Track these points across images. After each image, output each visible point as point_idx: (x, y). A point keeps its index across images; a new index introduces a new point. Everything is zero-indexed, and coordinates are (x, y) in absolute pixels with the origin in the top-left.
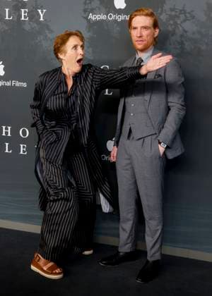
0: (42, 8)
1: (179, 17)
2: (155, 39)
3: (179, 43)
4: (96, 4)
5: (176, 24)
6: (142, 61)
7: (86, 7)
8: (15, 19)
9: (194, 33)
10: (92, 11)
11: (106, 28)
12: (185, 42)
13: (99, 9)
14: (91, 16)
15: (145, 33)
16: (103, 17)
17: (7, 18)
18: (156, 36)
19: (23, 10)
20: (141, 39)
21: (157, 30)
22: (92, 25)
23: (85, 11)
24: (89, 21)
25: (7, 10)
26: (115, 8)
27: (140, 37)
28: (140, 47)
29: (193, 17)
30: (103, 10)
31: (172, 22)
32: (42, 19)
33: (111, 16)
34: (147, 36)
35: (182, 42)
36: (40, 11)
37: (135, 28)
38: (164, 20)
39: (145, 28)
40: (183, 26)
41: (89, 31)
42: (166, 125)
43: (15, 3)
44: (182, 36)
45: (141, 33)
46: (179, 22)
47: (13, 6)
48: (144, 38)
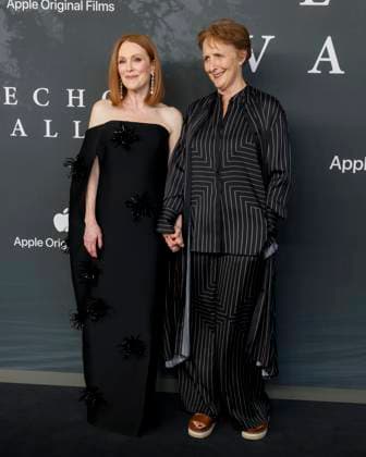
1: (158, 7)
3: (161, 49)
5: (154, 18)
9: (184, 33)
11: (38, 23)
12: (171, 48)
14: (11, 3)
16: (33, 5)
24: (8, 11)
29: (182, 7)
31: (147, 14)
33: (45, 4)
35: (167, 46)
38: (136, 12)
40: (166, 20)
41: (9, 30)
44: (165, 37)
46: (159, 15)
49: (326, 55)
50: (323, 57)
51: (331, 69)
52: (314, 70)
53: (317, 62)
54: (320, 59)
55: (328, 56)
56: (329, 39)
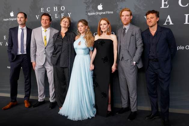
0: (69, 12)
2: (131, 20)
4: (90, 9)
6: (126, 29)
7: (87, 10)
8: (59, 18)
10: (89, 12)
13: (92, 10)
14: (89, 14)
15: (127, 18)
16: (94, 14)
17: (56, 18)
18: (131, 19)
19: (62, 14)
20: (125, 20)
21: (132, 17)
22: (89, 17)
23: (86, 12)
25: (56, 14)
26: (98, 9)
27: (125, 19)
28: (125, 23)
30: (94, 11)
32: (69, 17)
33: (97, 13)
34: (128, 19)
36: (68, 14)
37: (123, 16)
39: (127, 15)
42: (136, 54)
43: (59, 11)
45: (125, 18)
47: (59, 13)
48: (127, 19)
49: (168, 20)
50: (167, 20)
51: (170, 23)
52: (165, 24)
53: (166, 22)
54: (166, 21)
55: (169, 20)
56: (169, 16)
